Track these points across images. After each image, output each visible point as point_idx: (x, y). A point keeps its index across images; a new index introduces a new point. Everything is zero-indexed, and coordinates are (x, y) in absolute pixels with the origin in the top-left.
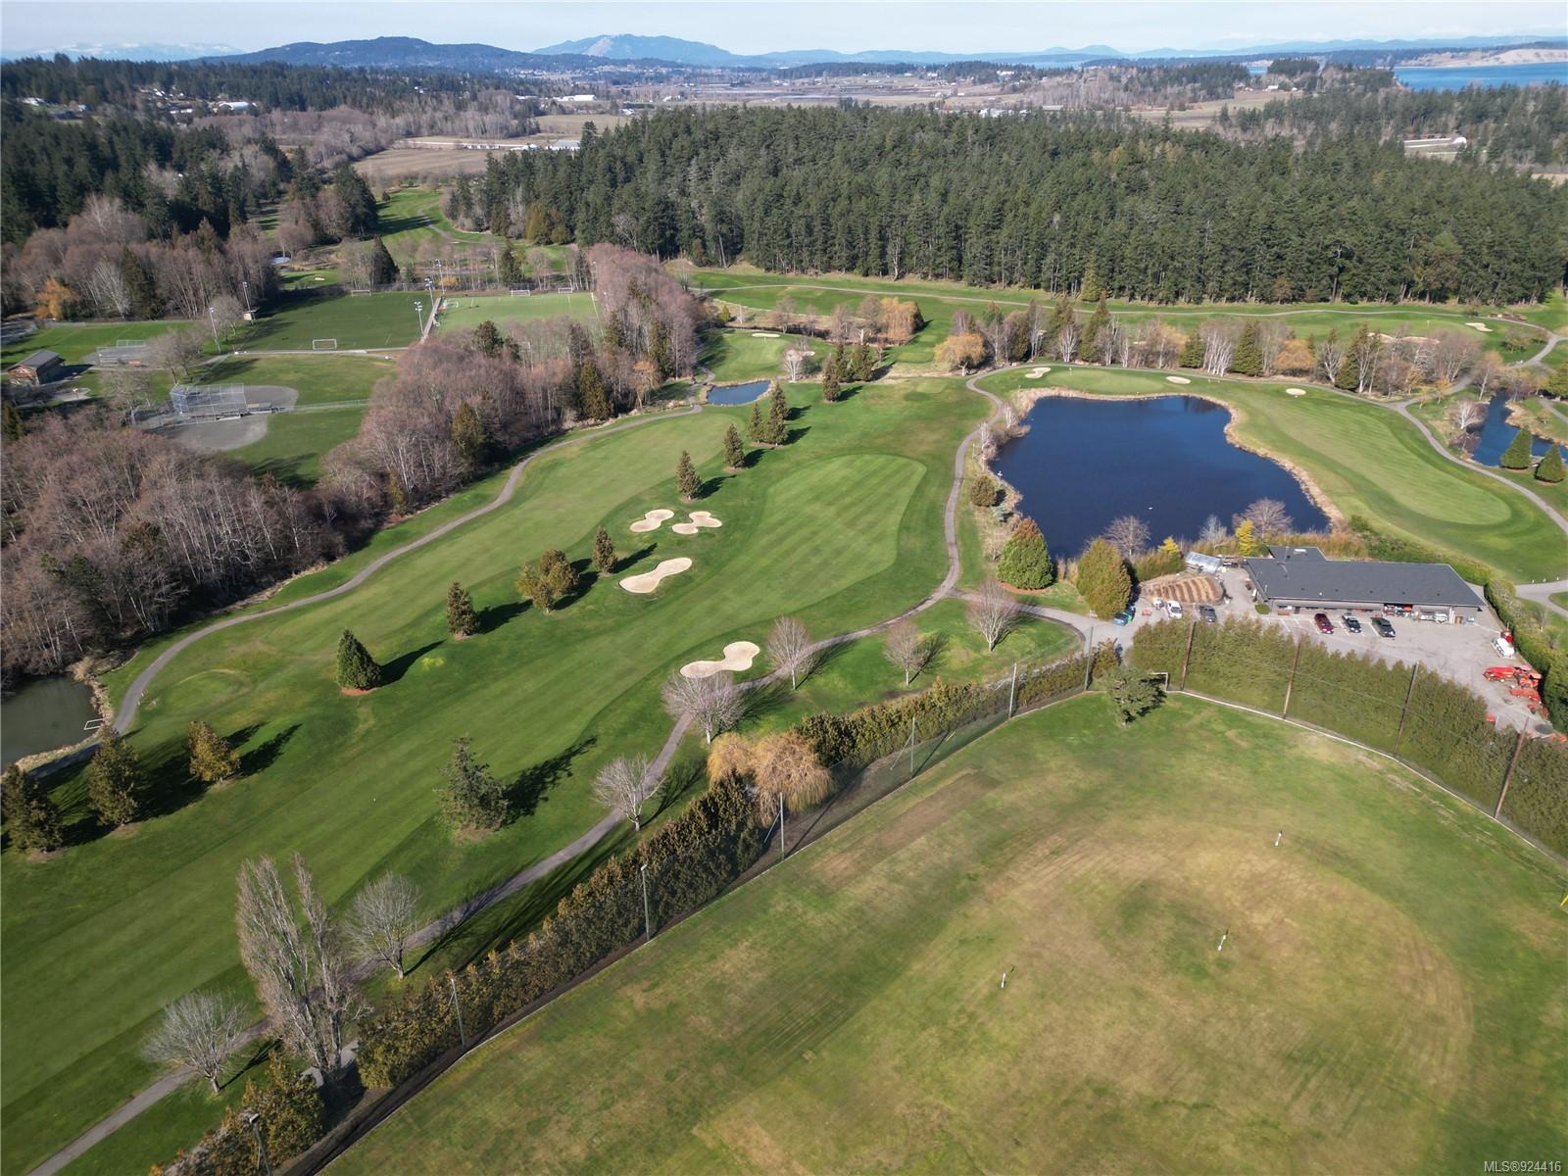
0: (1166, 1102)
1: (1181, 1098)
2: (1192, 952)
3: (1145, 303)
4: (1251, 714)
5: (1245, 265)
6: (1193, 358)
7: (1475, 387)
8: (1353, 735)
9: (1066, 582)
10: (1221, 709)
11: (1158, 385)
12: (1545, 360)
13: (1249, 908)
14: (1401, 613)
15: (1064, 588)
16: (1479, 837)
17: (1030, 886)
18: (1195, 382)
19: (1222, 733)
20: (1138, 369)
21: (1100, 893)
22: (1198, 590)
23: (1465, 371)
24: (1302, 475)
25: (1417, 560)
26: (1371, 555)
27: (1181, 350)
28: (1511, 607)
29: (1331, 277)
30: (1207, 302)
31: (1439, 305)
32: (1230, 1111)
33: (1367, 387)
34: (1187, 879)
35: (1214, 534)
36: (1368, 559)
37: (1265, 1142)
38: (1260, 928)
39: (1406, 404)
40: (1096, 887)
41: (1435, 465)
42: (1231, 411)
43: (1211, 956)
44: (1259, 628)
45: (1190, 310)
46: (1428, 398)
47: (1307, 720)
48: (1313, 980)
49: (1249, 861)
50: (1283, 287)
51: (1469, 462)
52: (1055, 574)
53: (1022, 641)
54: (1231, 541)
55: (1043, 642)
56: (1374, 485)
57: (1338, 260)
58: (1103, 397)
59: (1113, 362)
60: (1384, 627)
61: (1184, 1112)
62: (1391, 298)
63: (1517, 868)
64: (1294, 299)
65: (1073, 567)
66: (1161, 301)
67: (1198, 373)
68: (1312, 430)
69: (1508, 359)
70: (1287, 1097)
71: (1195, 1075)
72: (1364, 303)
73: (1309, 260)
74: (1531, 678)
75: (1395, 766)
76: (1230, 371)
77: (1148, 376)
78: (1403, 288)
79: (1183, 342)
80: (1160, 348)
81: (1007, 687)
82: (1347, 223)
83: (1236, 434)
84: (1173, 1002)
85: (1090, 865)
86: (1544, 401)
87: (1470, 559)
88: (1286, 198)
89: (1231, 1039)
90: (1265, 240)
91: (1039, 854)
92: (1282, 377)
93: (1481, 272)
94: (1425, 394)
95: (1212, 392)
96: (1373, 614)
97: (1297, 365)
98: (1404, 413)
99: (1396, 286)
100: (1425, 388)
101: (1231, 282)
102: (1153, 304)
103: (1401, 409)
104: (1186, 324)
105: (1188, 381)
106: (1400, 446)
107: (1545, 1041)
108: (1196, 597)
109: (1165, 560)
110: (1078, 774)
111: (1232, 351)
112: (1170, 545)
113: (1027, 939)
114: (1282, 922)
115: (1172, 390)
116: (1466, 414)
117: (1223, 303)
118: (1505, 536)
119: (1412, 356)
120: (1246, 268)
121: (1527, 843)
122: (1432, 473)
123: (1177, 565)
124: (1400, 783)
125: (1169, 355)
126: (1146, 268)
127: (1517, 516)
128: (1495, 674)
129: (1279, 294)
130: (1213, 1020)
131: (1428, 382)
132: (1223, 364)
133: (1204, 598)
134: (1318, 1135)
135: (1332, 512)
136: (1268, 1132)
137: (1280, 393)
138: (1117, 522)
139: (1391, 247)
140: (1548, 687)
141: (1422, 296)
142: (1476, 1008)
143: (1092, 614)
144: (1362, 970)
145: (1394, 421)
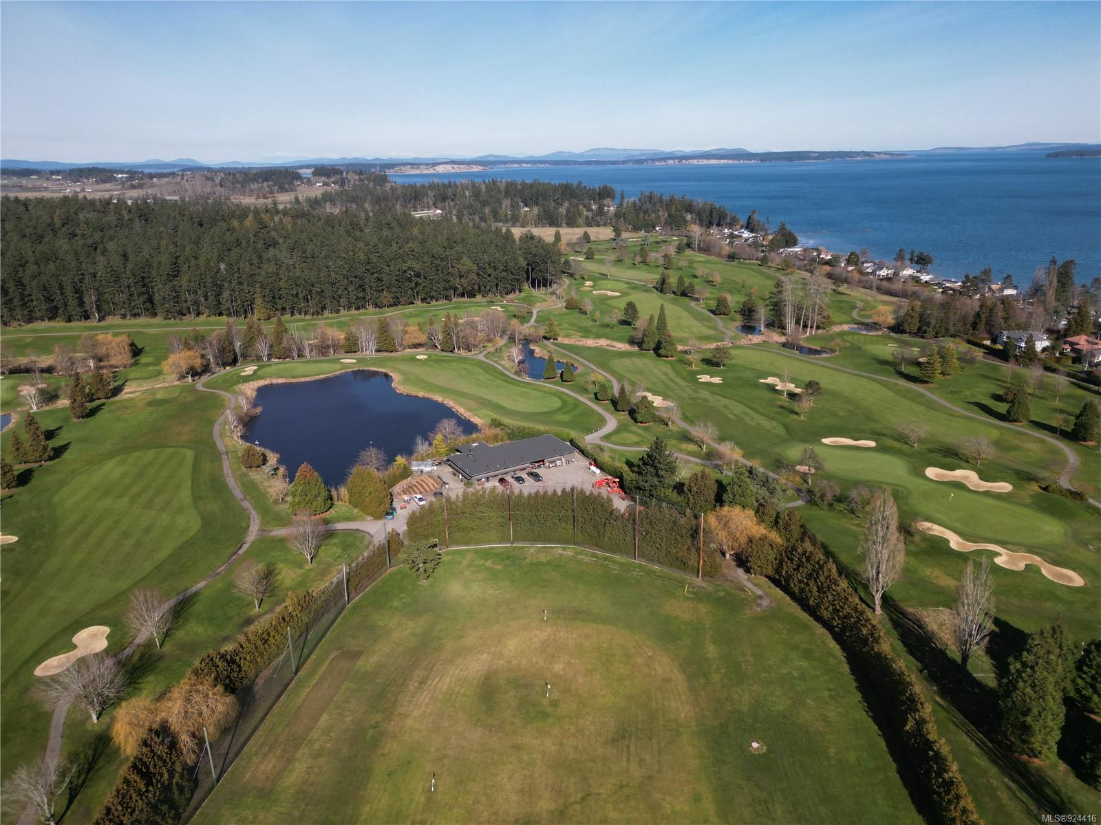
0: (566, 807)
1: (572, 800)
2: (534, 705)
3: (302, 316)
4: (493, 548)
5: (361, 286)
6: (352, 346)
7: (512, 339)
8: (551, 541)
9: (340, 503)
10: (476, 551)
11: (338, 366)
12: (536, 322)
13: (550, 663)
14: (539, 466)
15: (341, 507)
16: (634, 573)
17: (416, 713)
18: (360, 361)
19: (484, 565)
20: (317, 358)
21: (463, 695)
22: (426, 484)
23: (504, 332)
24: (450, 403)
25: (533, 435)
26: (509, 439)
27: (342, 342)
28: (589, 448)
29: (412, 289)
30: (343, 312)
31: (473, 299)
32: (602, 791)
33: (459, 349)
34: (508, 662)
35: (422, 448)
36: (508, 442)
37: (628, 798)
38: (561, 672)
39: (482, 355)
40: (459, 692)
41: (513, 384)
42: (391, 374)
43: (546, 702)
44: (484, 492)
45: (334, 318)
46: (492, 349)
47: (525, 540)
48: (602, 689)
49: (536, 636)
50: (386, 297)
51: (528, 380)
52: (331, 498)
53: (331, 550)
54: (432, 450)
55: (346, 547)
56: (490, 401)
57: (413, 278)
58: (303, 380)
59: (299, 356)
60: (536, 476)
61: (578, 807)
62: (447, 298)
63: (659, 582)
64: (395, 305)
65: (343, 491)
66: (313, 314)
67: (359, 355)
68: (441, 376)
69: (522, 323)
70: (624, 764)
71: (572, 780)
72: (434, 303)
73: (397, 280)
74: (614, 482)
75: (578, 550)
76: (378, 351)
77: (328, 361)
78: (452, 291)
79: (343, 336)
80: (330, 342)
81: (340, 583)
82: (412, 257)
83: (400, 385)
84: (538, 742)
85: (448, 680)
86: (546, 342)
87: (558, 429)
88: (373, 244)
89: (580, 746)
90: (368, 270)
91: (412, 688)
92: (409, 350)
93: (489, 279)
94: (491, 348)
95: (374, 365)
96: (526, 471)
97: (417, 341)
98: (485, 360)
99: (447, 291)
100: (489, 344)
101: (355, 297)
102: (308, 317)
103: (481, 357)
104: (341, 325)
105: (355, 361)
106: (492, 378)
107: (715, 667)
108: (428, 489)
109: (400, 470)
110: (411, 625)
111: (376, 339)
112: (400, 460)
113: (432, 749)
114: (570, 663)
115: (348, 368)
116: (516, 353)
117: (353, 312)
118: (565, 413)
119: (477, 327)
120: (362, 287)
121: (655, 567)
122: (514, 388)
123: (406, 473)
124: (587, 559)
125: (336, 347)
126: (297, 294)
127: (564, 401)
128: (600, 484)
129: (385, 302)
130: (565, 741)
131: (490, 341)
132: (372, 346)
133: (432, 488)
134: (650, 777)
135: (477, 421)
136: (626, 791)
137: (413, 359)
138: (362, 453)
139: (440, 268)
140: (626, 483)
141: (463, 295)
142: (680, 665)
143: (370, 518)
144: (621, 671)
145: (480, 364)
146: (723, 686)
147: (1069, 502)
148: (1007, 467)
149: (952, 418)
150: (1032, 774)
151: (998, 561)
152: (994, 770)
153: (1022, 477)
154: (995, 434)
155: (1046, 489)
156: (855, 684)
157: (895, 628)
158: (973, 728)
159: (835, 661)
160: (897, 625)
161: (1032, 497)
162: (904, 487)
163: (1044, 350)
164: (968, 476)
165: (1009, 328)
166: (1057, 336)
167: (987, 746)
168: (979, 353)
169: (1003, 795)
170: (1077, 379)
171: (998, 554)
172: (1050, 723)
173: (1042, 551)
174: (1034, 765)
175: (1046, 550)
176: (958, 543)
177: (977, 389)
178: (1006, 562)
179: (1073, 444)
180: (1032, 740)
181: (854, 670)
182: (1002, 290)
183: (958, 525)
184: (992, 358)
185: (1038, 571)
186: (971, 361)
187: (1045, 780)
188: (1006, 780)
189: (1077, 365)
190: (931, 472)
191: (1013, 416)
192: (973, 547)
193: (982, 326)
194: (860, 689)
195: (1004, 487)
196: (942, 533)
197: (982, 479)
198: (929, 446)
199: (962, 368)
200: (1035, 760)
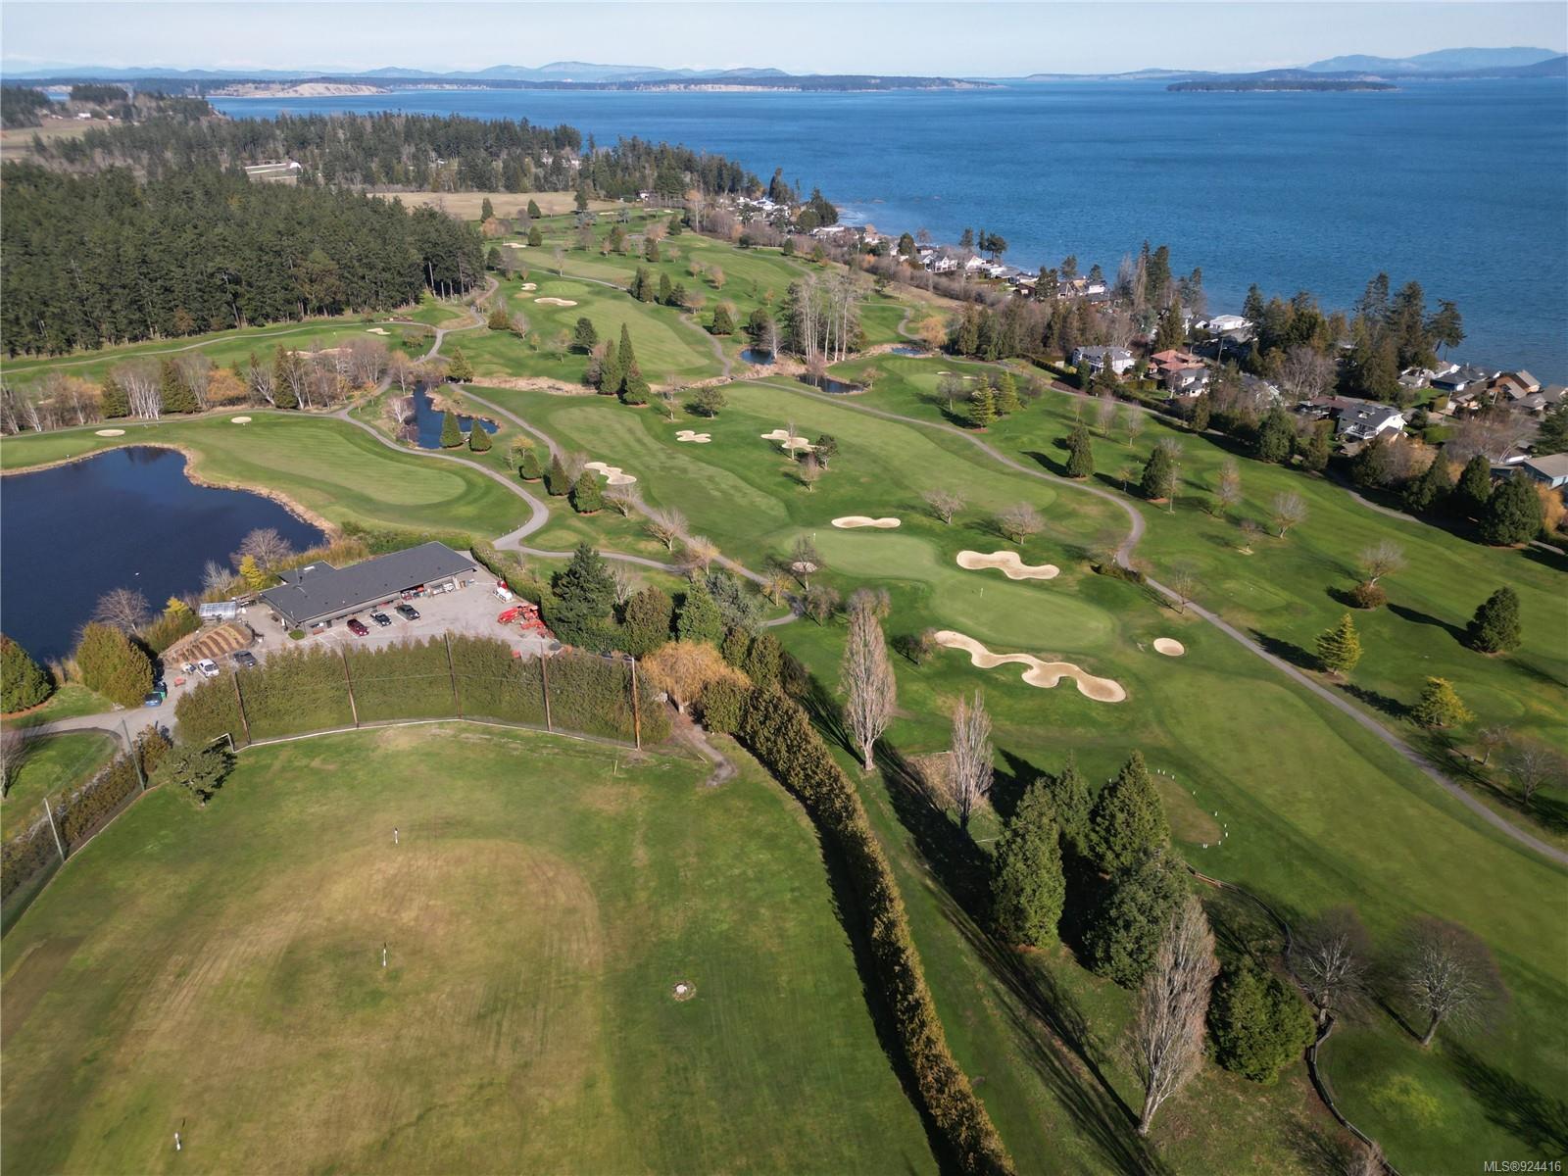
0: (393, 1134)
1: (404, 1121)
2: (361, 983)
3: (33, 356)
4: (328, 736)
5: (134, 302)
6: (117, 407)
7: (396, 384)
8: (421, 715)
9: (70, 684)
10: (296, 745)
11: (90, 443)
12: (440, 352)
13: (396, 912)
14: (417, 595)
15: (71, 691)
16: (545, 752)
17: (166, 1026)
18: (130, 431)
19: (306, 767)
20: (56, 430)
21: (249, 985)
22: (225, 639)
23: (383, 372)
24: (281, 497)
25: (411, 545)
26: (373, 552)
27: (100, 400)
28: (496, 560)
29: (228, 303)
30: (107, 346)
31: (337, 317)
32: (451, 1099)
33: (306, 402)
34: (329, 920)
35: (219, 580)
36: (371, 557)
37: (489, 1102)
38: (412, 923)
39: (347, 410)
40: (241, 982)
41: (392, 459)
42: (183, 452)
43: (380, 975)
44: (301, 654)
45: (91, 357)
46: (362, 402)
47: (378, 719)
48: (471, 940)
49: (379, 870)
50: (183, 318)
51: (418, 450)
52: (52, 681)
53: (40, 770)
54: (237, 581)
55: (68, 761)
56: (349, 490)
57: (228, 286)
58: (25, 470)
59: (21, 428)
60: (409, 612)
61: (411, 1131)
62: (292, 316)
63: (578, 761)
64: (200, 330)
65: (72, 665)
66: (52, 352)
67: (130, 421)
68: (273, 452)
69: (413, 356)
70: (490, 1052)
71: (408, 1090)
72: (270, 325)
73: (200, 290)
74: (532, 611)
75: (463, 726)
76: (165, 412)
77: (71, 435)
78: (300, 306)
79: (98, 392)
80: (74, 402)
81: (45, 829)
82: (222, 250)
83: (198, 472)
84: (362, 1040)
85: (225, 964)
86: (453, 386)
87: (452, 531)
88: (149, 230)
89: (426, 1036)
90: (145, 275)
91: (164, 986)
92: (221, 408)
93: (361, 283)
94: (358, 399)
95: (154, 437)
96: (395, 604)
97: (232, 393)
98: (348, 419)
99: (292, 306)
100: (357, 393)
101: (125, 321)
102: (43, 357)
103: (343, 416)
104: (94, 372)
105: (122, 432)
106: (356, 449)
107: (641, 880)
108: (226, 647)
109: (177, 621)
110: (173, 879)
111: (158, 392)
112: (175, 605)
113: (187, 1081)
114: (428, 906)
115: (108, 444)
116: (399, 408)
117: (126, 344)
118: (469, 503)
119: (334, 366)
120: (136, 304)
121: (578, 739)
122: (393, 467)
123: (192, 622)
124: (474, 738)
125: (89, 408)
126: (17, 318)
127: (470, 484)
128: (506, 618)
129: (183, 326)
130: (404, 1031)
131: (358, 388)
132: (154, 407)
133: (235, 645)
134: (526, 1065)
135: (324, 524)
136: (488, 1093)
137: (226, 424)
138: (104, 600)
139: (273, 268)
140: (546, 613)
141: (320, 311)
142: (593, 884)
143: (117, 707)
144: (505, 907)
145: (343, 429)
146: (649, 908)
147: (1123, 586)
148: (1057, 543)
149: (1003, 477)
150: (1026, 967)
151: (1028, 677)
152: (982, 971)
153: (1074, 554)
154: (1049, 496)
155: (1097, 570)
156: (828, 876)
157: (888, 788)
158: (966, 916)
159: (806, 846)
160: (891, 782)
161: (1080, 582)
162: (926, 583)
163: (1126, 371)
164: (1007, 560)
165: (1087, 343)
166: (1145, 350)
167: (979, 940)
168: (1046, 380)
169: (988, 1003)
170: (1159, 411)
171: (1027, 667)
172: (1047, 902)
173: (1082, 657)
174: (1032, 956)
175: (1086, 655)
176: (983, 657)
177: (1039, 433)
178: (1037, 678)
179: (1142, 505)
180: (1028, 925)
181: (827, 858)
182: (1086, 287)
183: (985, 631)
184: (1063, 385)
185: (1074, 686)
186: (1035, 393)
187: (1042, 973)
188: (996, 982)
189: (1162, 391)
190: (965, 558)
191: (1074, 469)
192: (1000, 659)
193: (1054, 342)
194: (832, 883)
195: (1049, 571)
196: (964, 643)
197: (1024, 562)
198: (967, 520)
199: (1023, 403)
200: (1033, 948)
